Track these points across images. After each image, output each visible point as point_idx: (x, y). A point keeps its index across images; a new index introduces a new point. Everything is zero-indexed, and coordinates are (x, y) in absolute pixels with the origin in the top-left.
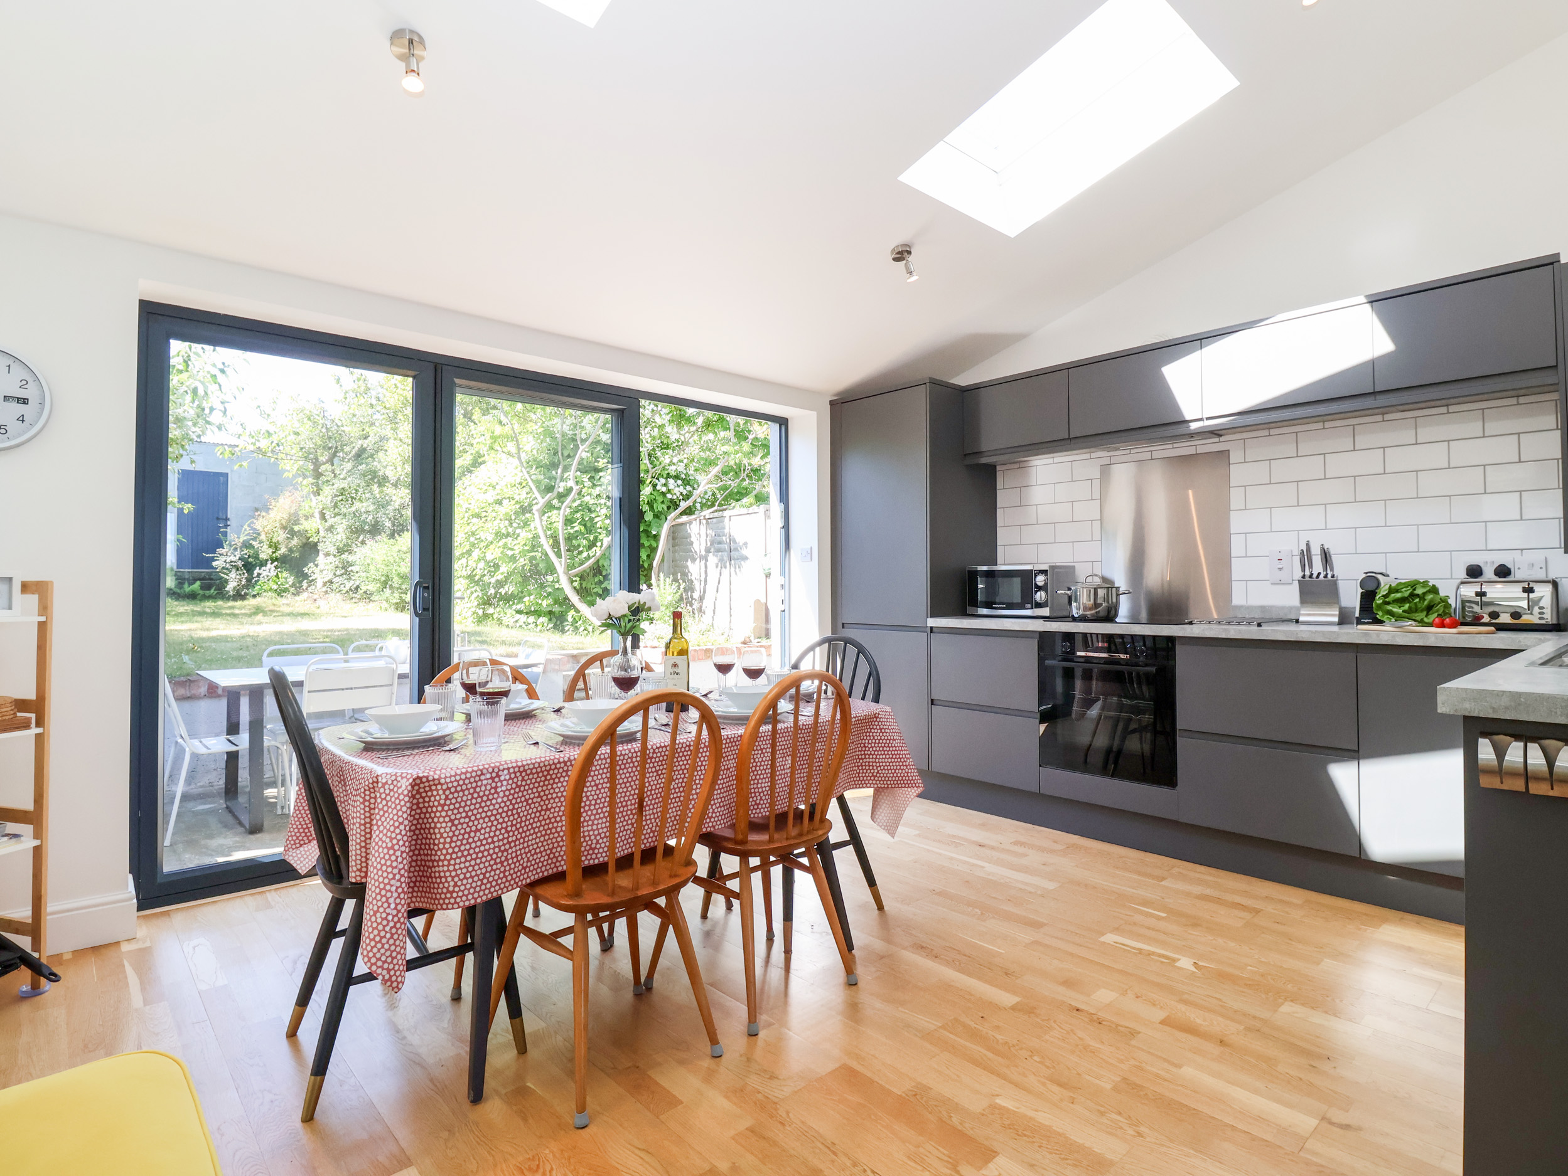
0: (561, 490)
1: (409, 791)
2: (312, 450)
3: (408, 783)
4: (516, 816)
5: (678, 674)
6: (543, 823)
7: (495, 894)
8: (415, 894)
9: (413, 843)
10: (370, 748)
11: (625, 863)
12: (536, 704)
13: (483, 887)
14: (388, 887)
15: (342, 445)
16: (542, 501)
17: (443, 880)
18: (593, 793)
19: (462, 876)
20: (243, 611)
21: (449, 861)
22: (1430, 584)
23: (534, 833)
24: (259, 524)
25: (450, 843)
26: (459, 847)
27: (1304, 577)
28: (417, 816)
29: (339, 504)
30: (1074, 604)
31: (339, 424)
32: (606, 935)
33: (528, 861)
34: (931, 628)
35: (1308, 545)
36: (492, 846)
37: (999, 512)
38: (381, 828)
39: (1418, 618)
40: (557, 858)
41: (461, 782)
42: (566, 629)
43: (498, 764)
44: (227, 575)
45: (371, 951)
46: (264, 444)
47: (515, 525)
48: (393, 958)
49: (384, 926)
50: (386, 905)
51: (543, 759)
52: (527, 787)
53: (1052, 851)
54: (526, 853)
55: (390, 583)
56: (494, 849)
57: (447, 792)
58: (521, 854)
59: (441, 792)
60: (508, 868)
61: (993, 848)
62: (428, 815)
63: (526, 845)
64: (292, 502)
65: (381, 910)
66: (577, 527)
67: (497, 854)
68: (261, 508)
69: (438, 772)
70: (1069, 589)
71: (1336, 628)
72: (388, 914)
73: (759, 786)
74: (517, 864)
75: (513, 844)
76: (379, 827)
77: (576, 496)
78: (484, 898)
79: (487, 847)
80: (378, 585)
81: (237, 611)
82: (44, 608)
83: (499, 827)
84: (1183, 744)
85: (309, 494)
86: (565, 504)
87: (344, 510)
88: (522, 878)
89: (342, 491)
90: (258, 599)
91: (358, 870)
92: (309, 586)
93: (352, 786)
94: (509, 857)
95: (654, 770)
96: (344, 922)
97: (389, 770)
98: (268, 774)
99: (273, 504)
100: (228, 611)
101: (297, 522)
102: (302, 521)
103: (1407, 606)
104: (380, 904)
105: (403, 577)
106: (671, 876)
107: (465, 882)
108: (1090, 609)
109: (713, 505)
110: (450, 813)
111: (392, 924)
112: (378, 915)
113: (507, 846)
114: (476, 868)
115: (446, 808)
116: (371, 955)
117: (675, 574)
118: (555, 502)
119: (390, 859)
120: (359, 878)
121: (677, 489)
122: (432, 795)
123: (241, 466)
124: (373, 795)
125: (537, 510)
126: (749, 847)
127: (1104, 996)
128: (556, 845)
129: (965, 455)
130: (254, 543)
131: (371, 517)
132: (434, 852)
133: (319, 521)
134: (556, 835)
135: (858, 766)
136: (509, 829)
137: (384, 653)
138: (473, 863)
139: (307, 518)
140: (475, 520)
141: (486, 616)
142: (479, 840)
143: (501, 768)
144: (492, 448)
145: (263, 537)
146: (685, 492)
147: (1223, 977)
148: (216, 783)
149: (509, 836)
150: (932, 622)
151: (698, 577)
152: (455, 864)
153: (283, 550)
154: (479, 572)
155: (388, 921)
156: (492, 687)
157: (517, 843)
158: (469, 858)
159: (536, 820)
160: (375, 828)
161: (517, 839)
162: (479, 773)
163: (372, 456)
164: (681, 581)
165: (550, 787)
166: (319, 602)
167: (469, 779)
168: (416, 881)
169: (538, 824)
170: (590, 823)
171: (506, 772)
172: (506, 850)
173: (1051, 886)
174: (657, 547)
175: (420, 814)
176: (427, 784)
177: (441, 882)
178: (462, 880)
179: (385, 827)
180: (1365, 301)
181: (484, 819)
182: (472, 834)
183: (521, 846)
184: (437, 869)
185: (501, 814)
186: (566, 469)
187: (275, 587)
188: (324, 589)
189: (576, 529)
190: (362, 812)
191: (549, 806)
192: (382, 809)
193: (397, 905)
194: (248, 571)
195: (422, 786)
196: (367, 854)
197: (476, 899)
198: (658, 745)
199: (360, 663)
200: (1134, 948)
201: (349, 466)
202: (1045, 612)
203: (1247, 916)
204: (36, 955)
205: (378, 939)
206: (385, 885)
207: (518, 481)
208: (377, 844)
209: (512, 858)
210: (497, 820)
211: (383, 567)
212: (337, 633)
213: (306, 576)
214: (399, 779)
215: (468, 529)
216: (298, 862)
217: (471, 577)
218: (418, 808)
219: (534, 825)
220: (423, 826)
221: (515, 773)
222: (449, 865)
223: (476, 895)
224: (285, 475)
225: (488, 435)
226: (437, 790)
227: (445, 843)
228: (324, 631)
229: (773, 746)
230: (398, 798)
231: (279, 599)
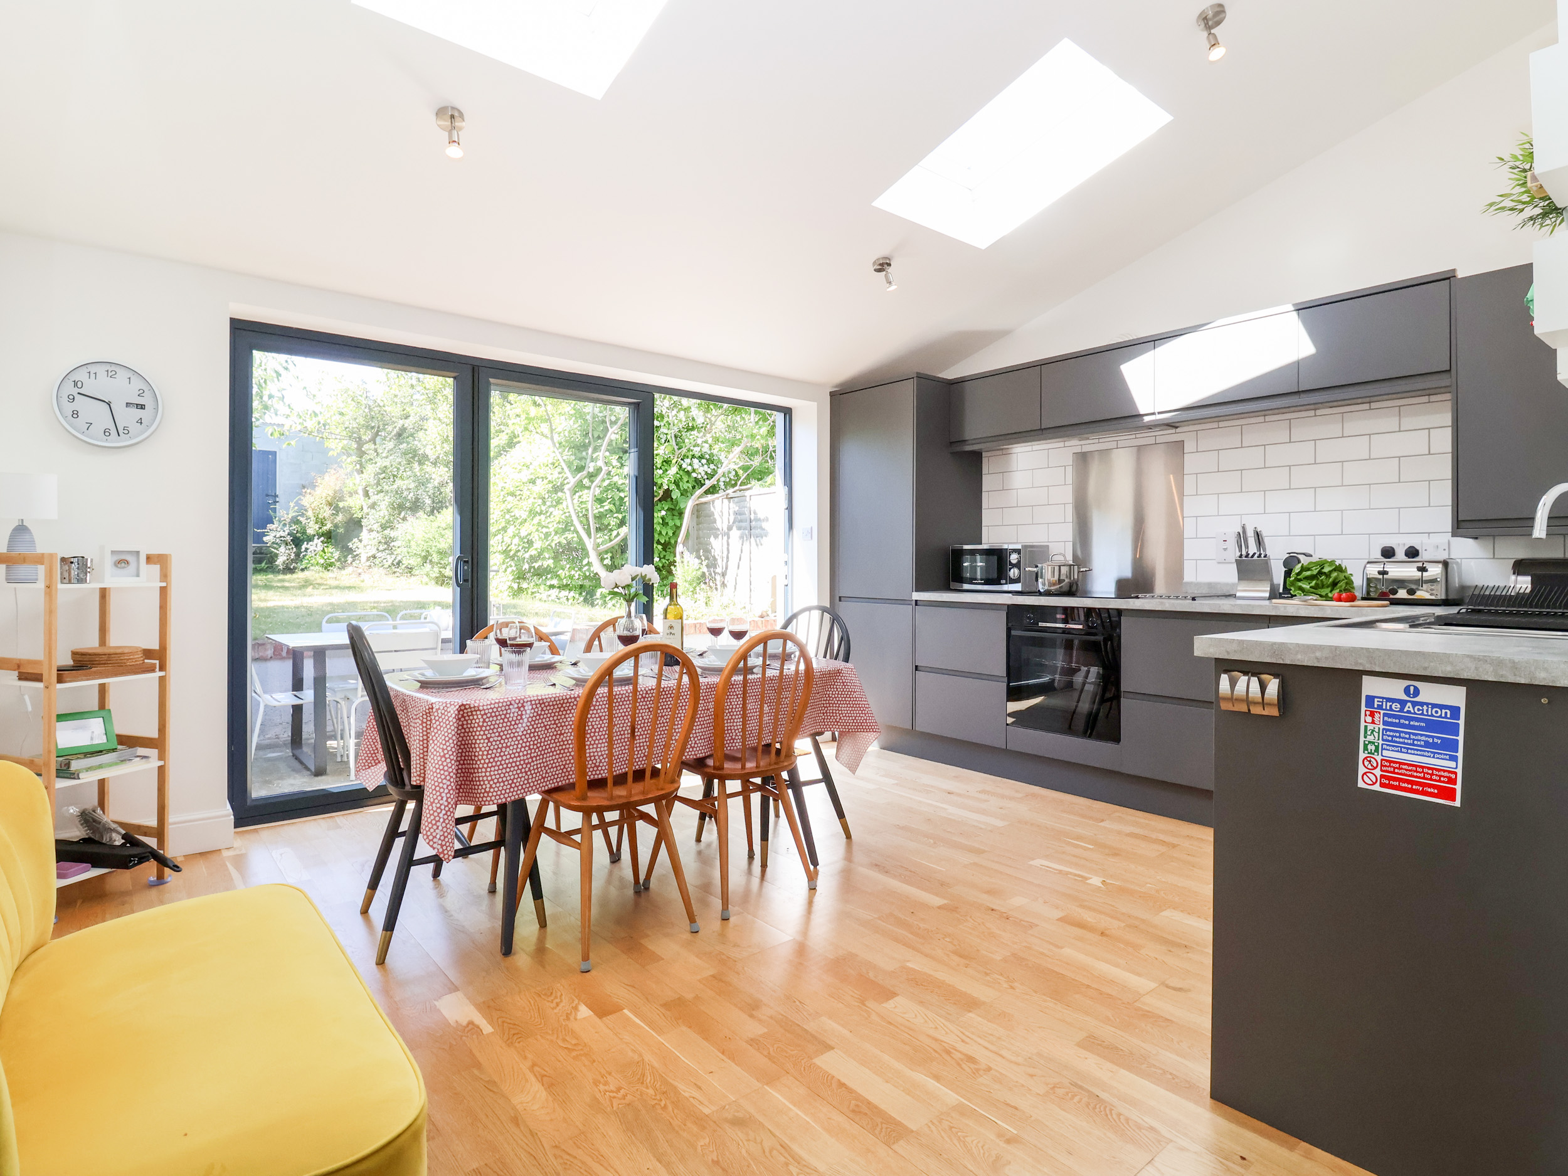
0: (591, 470)
1: (456, 715)
2: (356, 429)
3: (455, 709)
4: (537, 738)
5: (674, 634)
6: (558, 744)
7: (521, 796)
8: (461, 794)
9: (459, 755)
10: (425, 685)
11: (620, 780)
12: (556, 658)
13: (512, 790)
14: (441, 785)
15: (384, 425)
16: (572, 481)
17: (482, 783)
18: (597, 723)
19: (496, 781)
20: (293, 584)
21: (486, 769)
22: (1337, 564)
23: (551, 751)
24: (306, 501)
25: (487, 755)
26: (494, 758)
27: (1241, 556)
28: (462, 735)
29: (381, 481)
30: (1040, 580)
31: (381, 404)
32: (615, 851)
33: (546, 773)
34: (916, 601)
35: (1244, 528)
36: (518, 759)
37: (984, 496)
38: (436, 742)
39: (1323, 594)
40: (569, 772)
41: (495, 710)
42: (596, 603)
43: (523, 697)
44: (277, 549)
45: (429, 830)
46: (311, 424)
47: (548, 503)
48: (445, 837)
49: (439, 814)
50: (439, 798)
51: (558, 695)
52: (545, 716)
53: (1011, 798)
54: (545, 767)
55: (430, 558)
56: (520, 761)
57: (485, 717)
58: (541, 767)
59: (480, 716)
60: (530, 777)
61: (959, 795)
62: (470, 734)
63: (544, 760)
64: (337, 479)
65: (436, 801)
66: (607, 506)
67: (522, 765)
68: (307, 485)
69: (477, 702)
70: (1037, 567)
71: (1267, 602)
72: (441, 805)
73: (735, 724)
74: (538, 774)
75: (534, 759)
76: (434, 741)
77: (606, 476)
78: (513, 798)
79: (515, 759)
80: (420, 559)
81: (287, 584)
82: (165, 576)
83: (524, 745)
84: (1127, 705)
85: (352, 472)
86: (594, 484)
87: (386, 488)
88: (541, 785)
89: (384, 470)
90: (306, 573)
91: (418, 775)
92: (354, 561)
93: (413, 712)
94: (532, 768)
95: (646, 707)
96: (404, 826)
97: (440, 700)
98: (329, 728)
99: (319, 481)
100: (279, 585)
101: (341, 499)
102: (347, 498)
103: (1314, 583)
104: (435, 797)
105: (441, 553)
106: (658, 789)
107: (498, 785)
108: (1054, 584)
109: (735, 485)
110: (486, 732)
111: (444, 812)
112: (434, 805)
113: (530, 760)
114: (507, 775)
115: (484, 729)
116: (429, 833)
117: (698, 551)
118: (586, 482)
119: (442, 764)
120: (418, 782)
121: (702, 468)
122: (473, 719)
123: (289, 444)
124: (429, 718)
125: (569, 489)
126: (725, 772)
127: (1018, 901)
128: (568, 762)
129: (951, 443)
130: (301, 519)
131: (412, 494)
132: (474, 762)
133: (363, 498)
134: (568, 754)
135: (823, 713)
136: (532, 747)
137: (428, 620)
138: (504, 771)
139: (351, 495)
140: (510, 498)
141: (520, 590)
142: (509, 754)
143: (525, 700)
144: (526, 429)
145: (310, 513)
146: (709, 471)
147: (1122, 890)
148: (282, 736)
149: (531, 753)
150: (917, 596)
151: (720, 554)
152: (491, 771)
153: (329, 526)
154: (513, 548)
155: (442, 810)
156: (519, 641)
157: (538, 758)
158: (501, 767)
159: (553, 741)
160: (431, 742)
161: (538, 755)
162: (509, 703)
163: (412, 435)
164: (703, 558)
165: (563, 717)
166: (362, 576)
167: (501, 707)
168: (462, 784)
169: (554, 745)
170: (595, 746)
171: (529, 703)
172: (529, 763)
173: (999, 823)
174: (681, 524)
175: (464, 733)
176: (469, 710)
177: (480, 785)
178: (496, 784)
179: (438, 741)
180: (1293, 309)
181: (512, 738)
182: (504, 749)
183: (541, 761)
184: (477, 775)
185: (525, 735)
186: (596, 449)
187: (322, 561)
188: (368, 563)
189: (606, 508)
190: (421, 731)
191: (563, 732)
192: (436, 728)
193: (447, 798)
194: (296, 546)
195: (465, 711)
196: (425, 763)
197: (506, 798)
198: (650, 688)
199: (407, 629)
200: (1057, 870)
201: (391, 445)
202: (1017, 587)
203: (1163, 849)
204: (162, 852)
205: (434, 822)
206: (439, 783)
207: (551, 461)
208: (432, 753)
209: (534, 769)
210: (523, 740)
211: (423, 543)
212: (382, 605)
213: (350, 551)
214: (448, 705)
215: (503, 506)
216: (367, 781)
217: (506, 552)
218: (463, 728)
219: (551, 746)
220: (467, 742)
221: (536, 704)
222: (486, 772)
223: (506, 795)
224: (331, 453)
225: (523, 416)
226: (477, 715)
227: (483, 755)
228: (371, 603)
229: (745, 692)
230: (448, 720)
231: (326, 572)
